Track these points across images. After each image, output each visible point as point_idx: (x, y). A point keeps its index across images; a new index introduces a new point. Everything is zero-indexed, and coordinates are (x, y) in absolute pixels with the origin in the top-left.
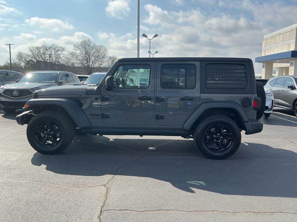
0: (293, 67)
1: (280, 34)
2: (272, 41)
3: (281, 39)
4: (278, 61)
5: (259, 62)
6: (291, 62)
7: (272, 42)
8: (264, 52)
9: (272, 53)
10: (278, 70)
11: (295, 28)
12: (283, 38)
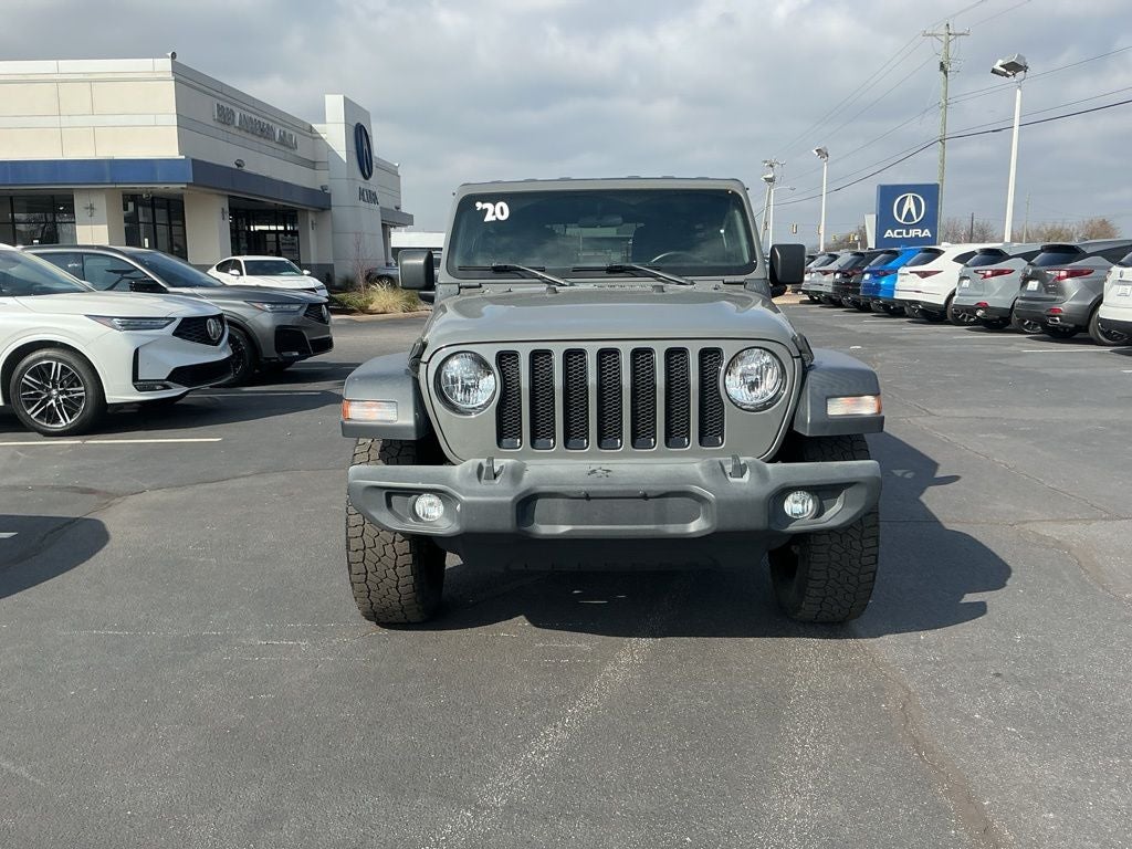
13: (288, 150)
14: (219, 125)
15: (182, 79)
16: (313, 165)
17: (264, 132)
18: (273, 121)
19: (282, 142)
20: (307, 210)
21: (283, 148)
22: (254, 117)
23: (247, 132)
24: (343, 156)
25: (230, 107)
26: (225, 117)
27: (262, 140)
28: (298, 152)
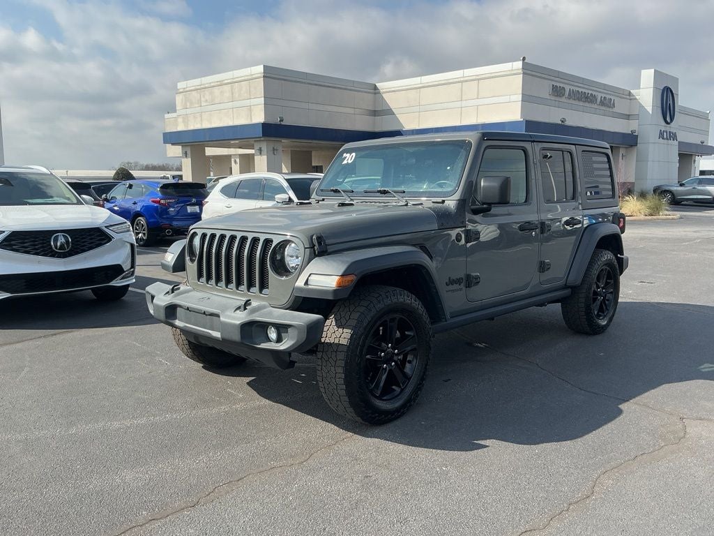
0: (265, 158)
1: (221, 84)
2: (204, 97)
3: (227, 94)
4: (237, 142)
5: (173, 144)
6: (258, 148)
7: (203, 99)
8: (184, 122)
9: (206, 125)
10: (238, 160)
11: (259, 75)
12: (232, 94)
13: (608, 109)
14: (553, 98)
15: (529, 72)
16: (628, 117)
17: (588, 99)
18: (595, 91)
19: (602, 103)
20: (619, 147)
21: (603, 108)
22: (580, 90)
23: (575, 100)
24: (649, 109)
25: (562, 85)
26: (558, 92)
27: (587, 104)
28: (615, 110)
